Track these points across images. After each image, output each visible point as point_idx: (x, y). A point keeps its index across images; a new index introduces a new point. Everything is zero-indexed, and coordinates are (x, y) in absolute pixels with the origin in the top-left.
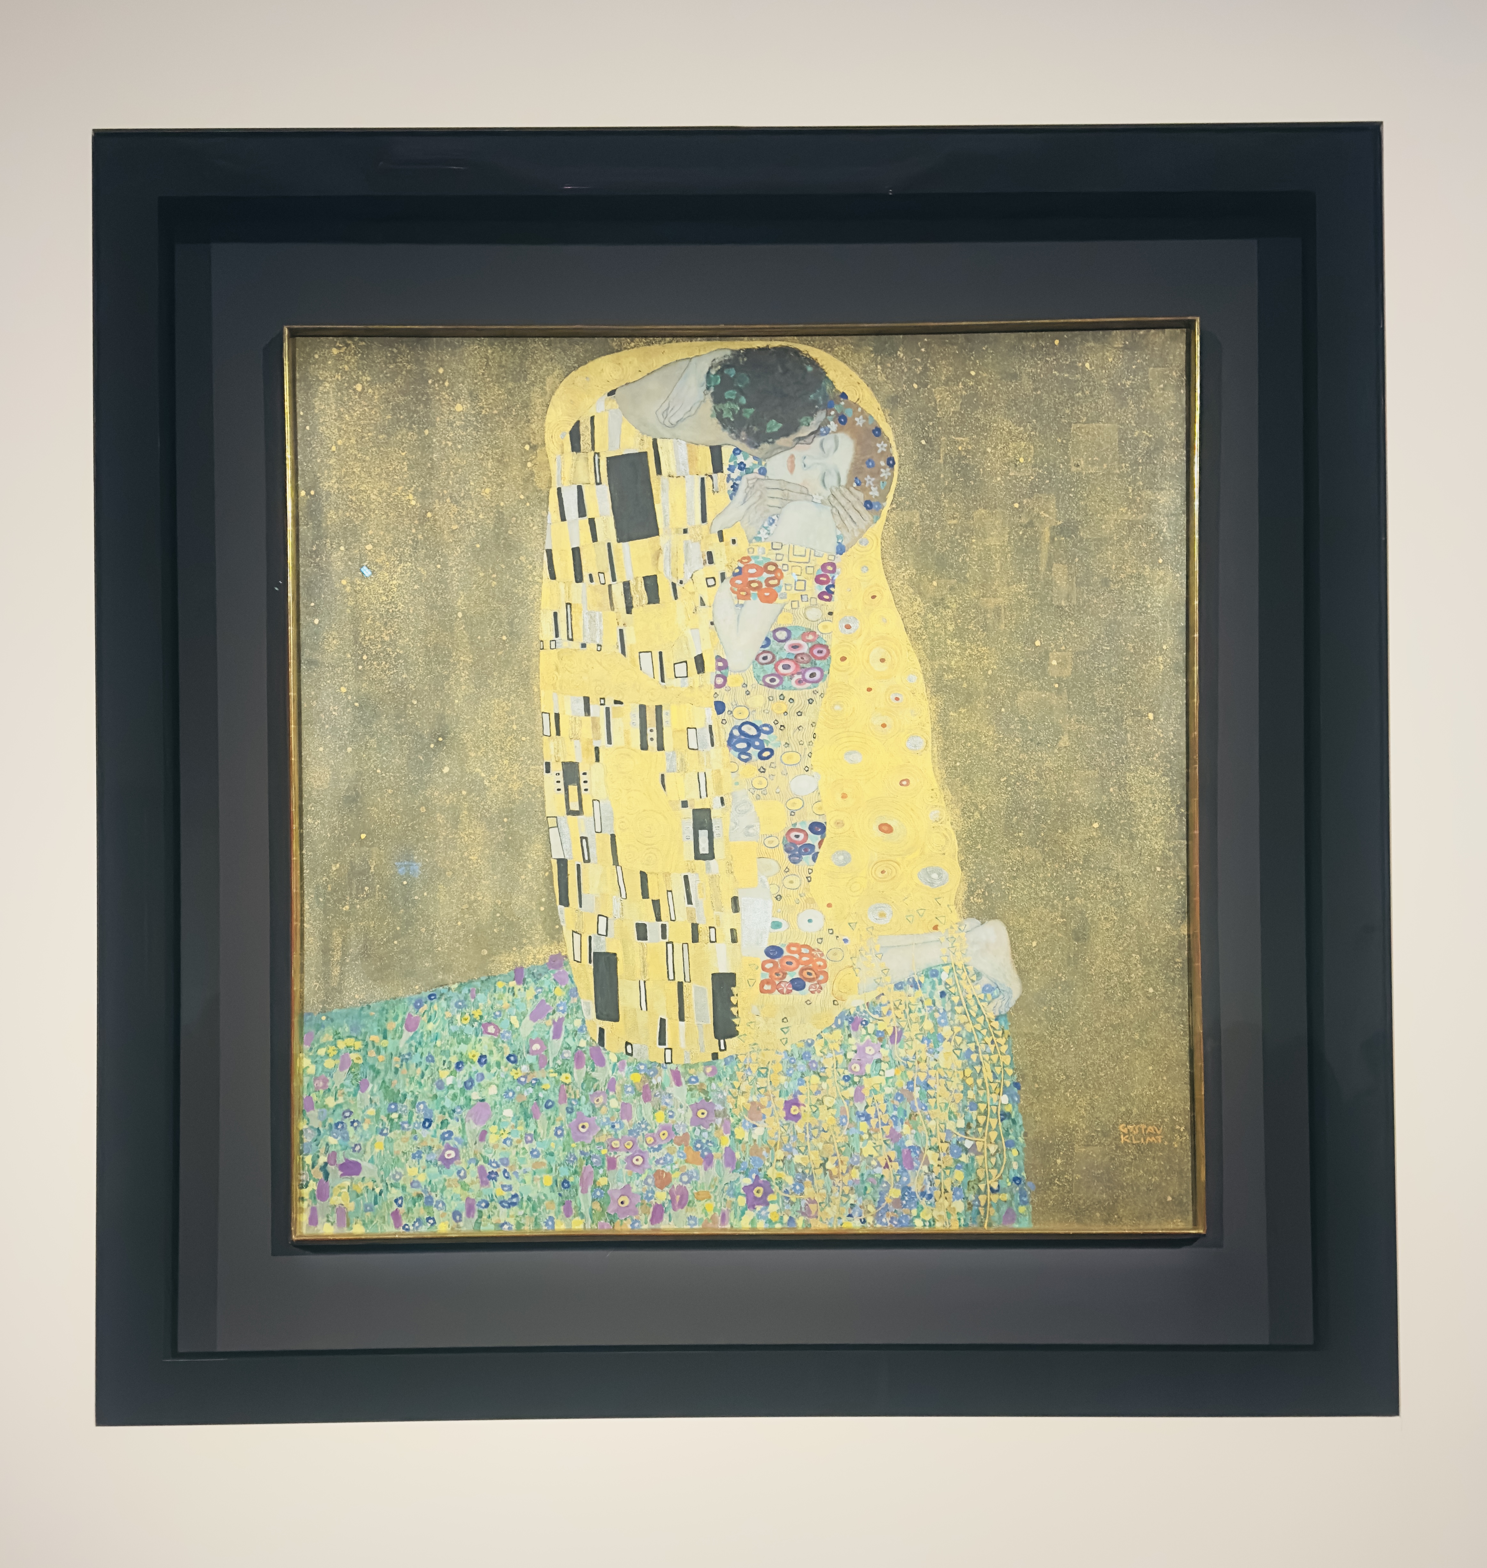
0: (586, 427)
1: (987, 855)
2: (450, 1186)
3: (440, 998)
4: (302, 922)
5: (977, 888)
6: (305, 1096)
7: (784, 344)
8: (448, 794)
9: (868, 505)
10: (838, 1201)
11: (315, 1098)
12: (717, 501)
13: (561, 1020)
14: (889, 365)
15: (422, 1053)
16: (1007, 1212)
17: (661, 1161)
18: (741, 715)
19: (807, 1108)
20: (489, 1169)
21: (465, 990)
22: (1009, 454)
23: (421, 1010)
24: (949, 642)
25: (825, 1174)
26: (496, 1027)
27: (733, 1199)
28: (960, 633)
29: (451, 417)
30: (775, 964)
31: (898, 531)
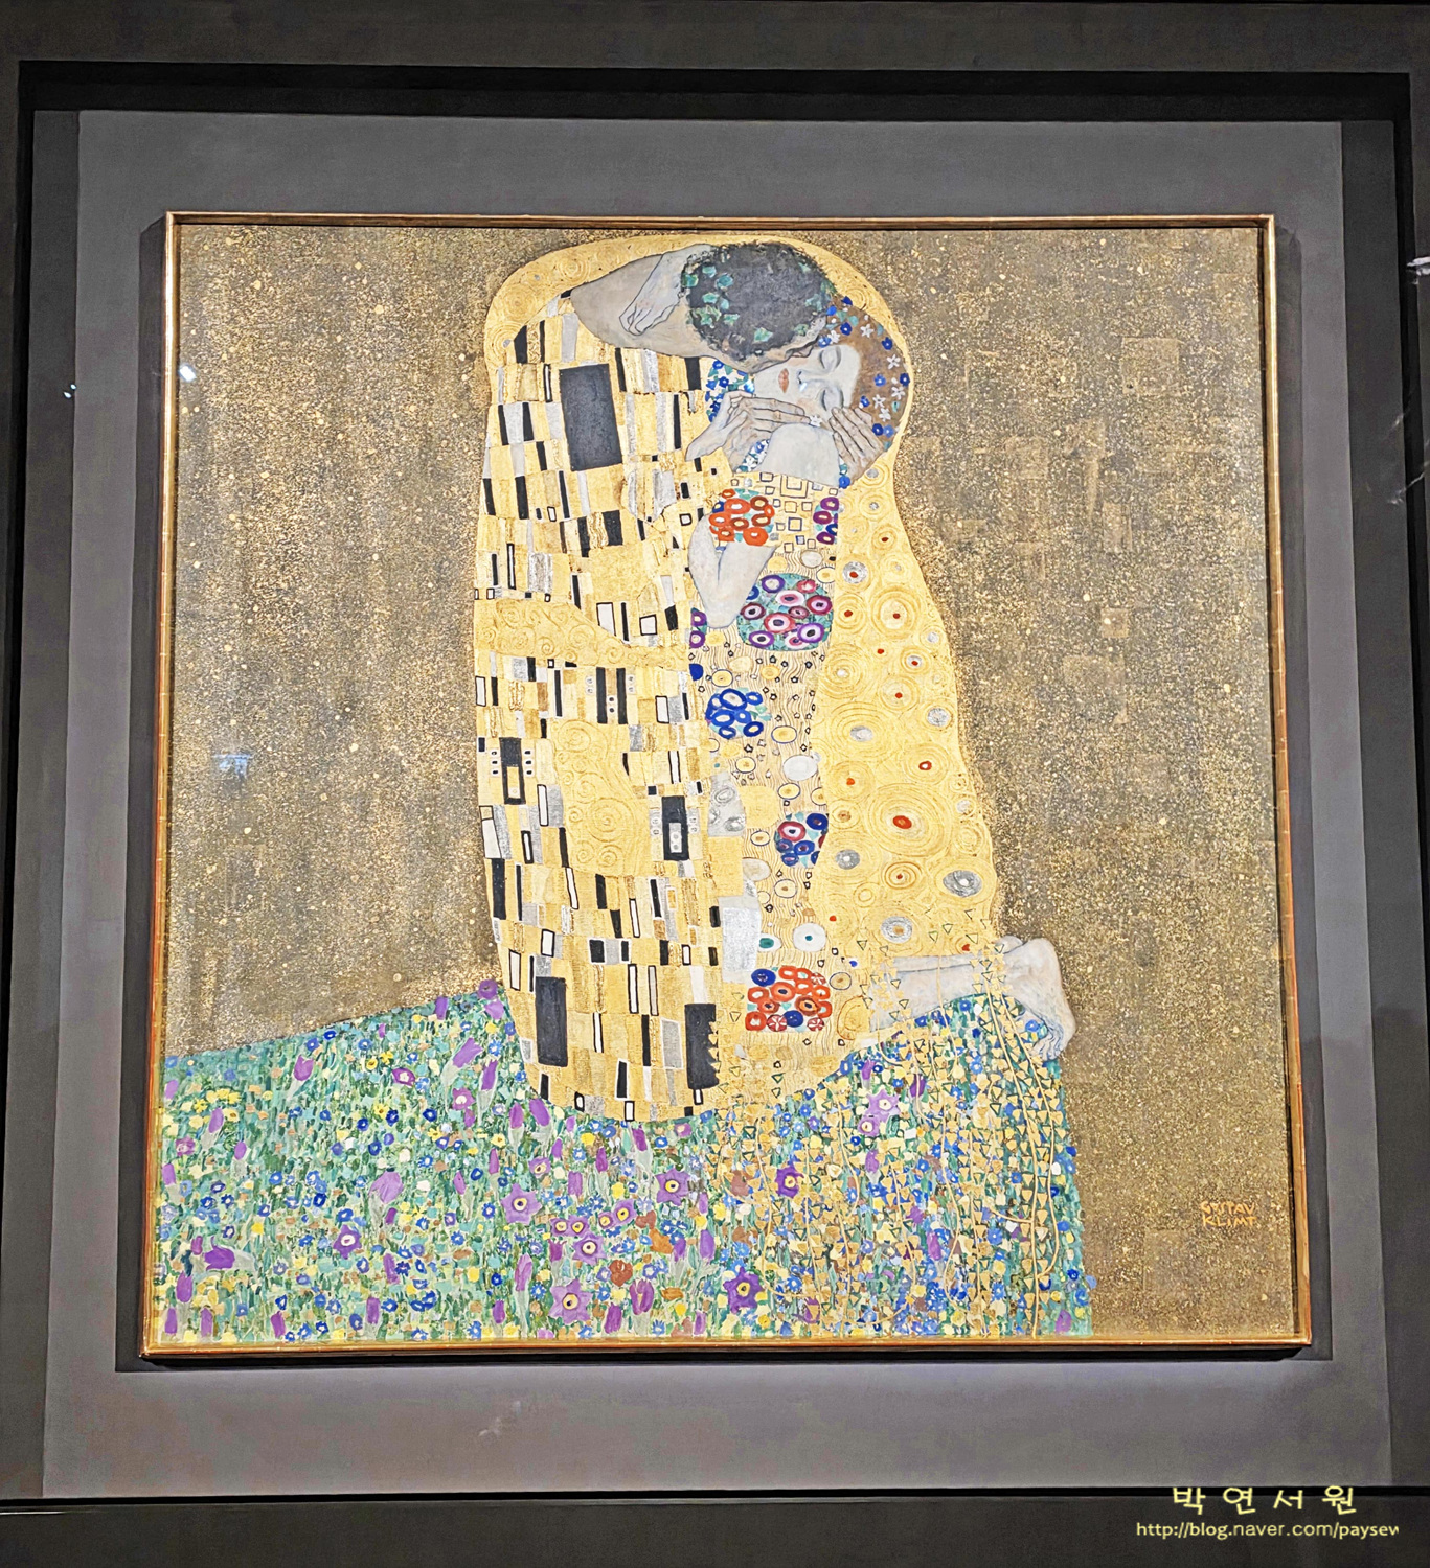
0: (535, 334)
1: (1029, 857)
2: (347, 1281)
3: (340, 1037)
4: (167, 939)
5: (1017, 898)
6: (164, 1164)
7: (775, 239)
8: (356, 778)
9: (878, 429)
10: (845, 1301)
11: (177, 1167)
12: (693, 424)
13: (493, 1064)
14: (902, 266)
15: (315, 1109)
16: (1061, 1316)
17: (620, 1249)
18: (723, 681)
19: (806, 1180)
20: (397, 1259)
21: (372, 1026)
22: (1048, 372)
23: (315, 1053)
24: (977, 594)
25: (829, 1266)
26: (411, 1074)
27: (712, 1299)
28: (991, 584)
29: (370, 320)
30: (765, 993)
31: (913, 460)
